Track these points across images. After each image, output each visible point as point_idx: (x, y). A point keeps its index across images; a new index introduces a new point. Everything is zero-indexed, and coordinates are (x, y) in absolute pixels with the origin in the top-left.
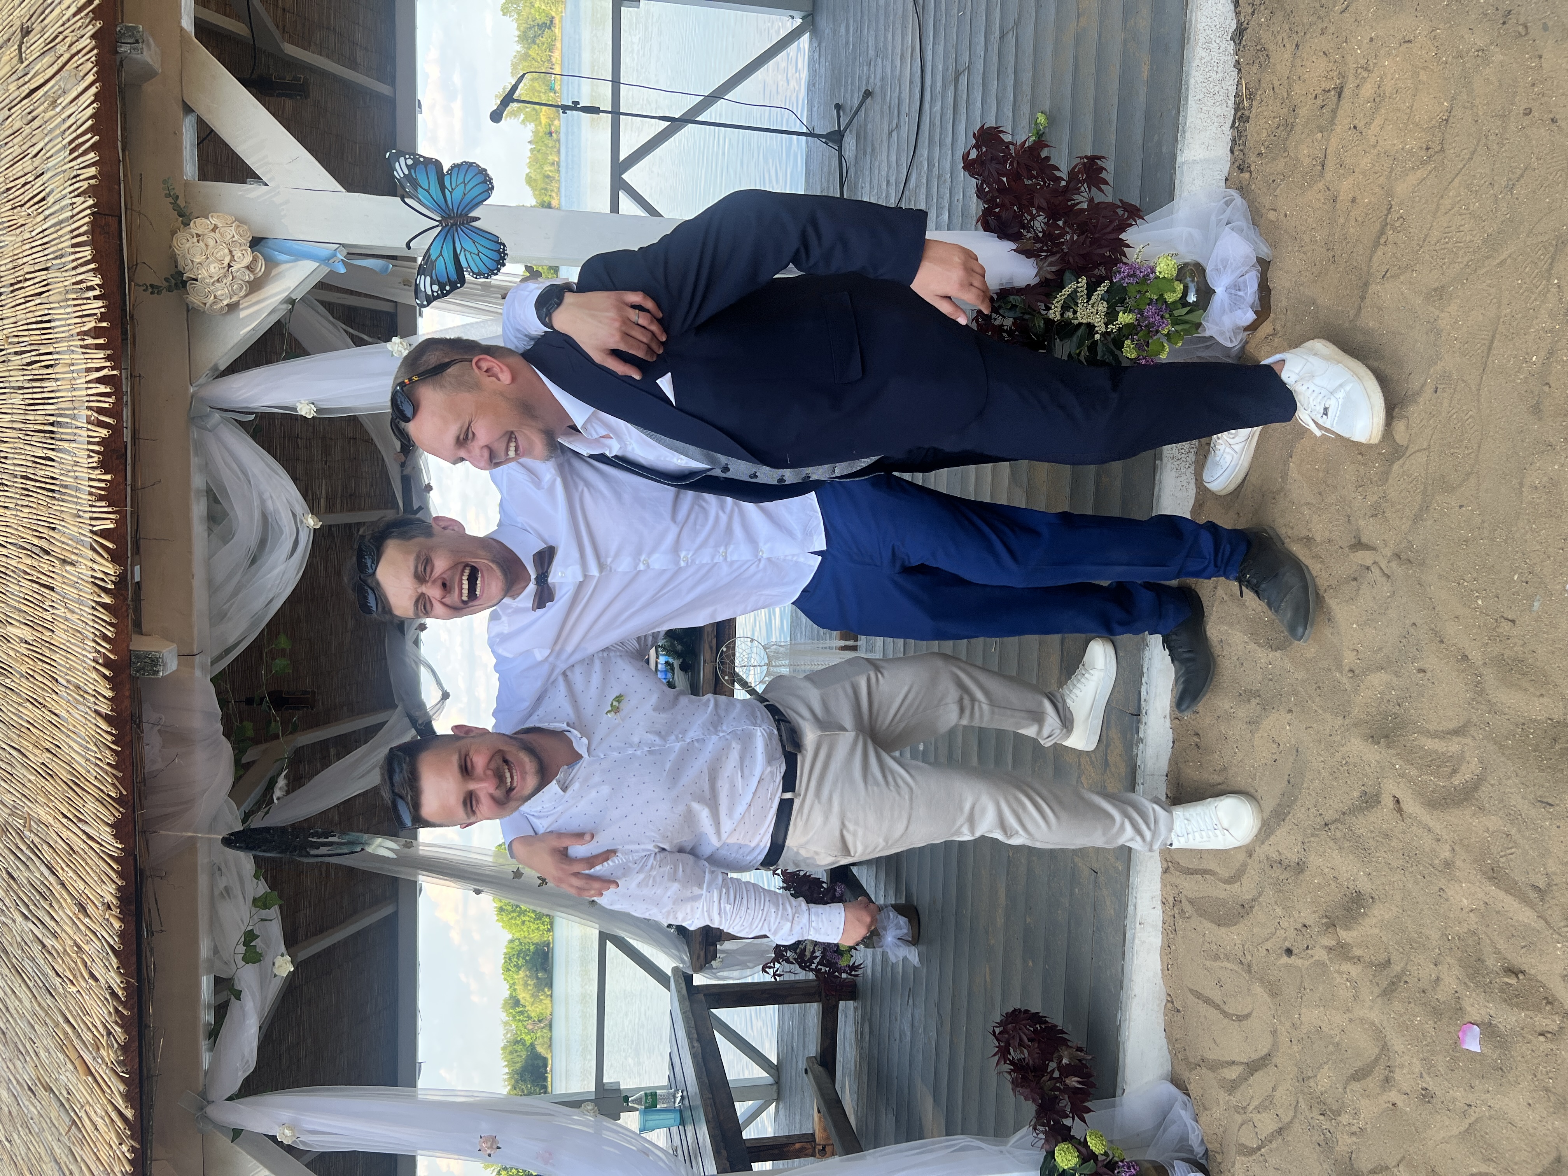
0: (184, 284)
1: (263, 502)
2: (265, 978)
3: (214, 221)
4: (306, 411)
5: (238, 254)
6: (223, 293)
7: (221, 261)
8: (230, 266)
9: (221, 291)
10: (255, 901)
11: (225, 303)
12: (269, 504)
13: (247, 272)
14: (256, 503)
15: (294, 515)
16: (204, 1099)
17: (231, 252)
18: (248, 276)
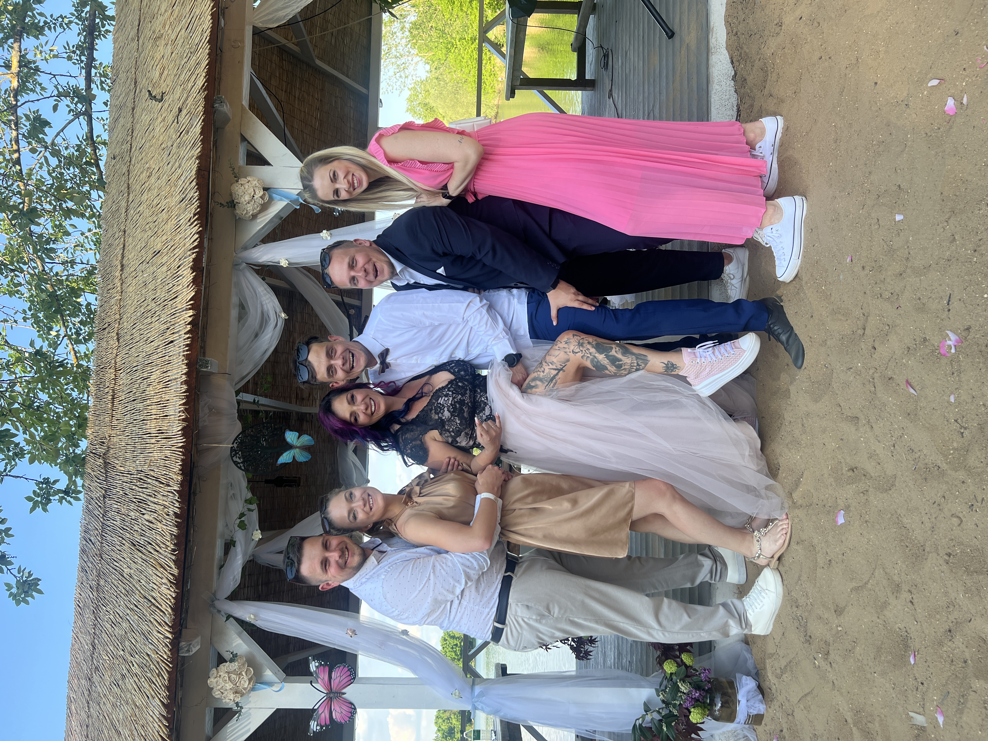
0: (235, 205)
1: (262, 306)
2: (248, 539)
3: (249, 178)
4: (284, 263)
5: (257, 192)
6: (251, 209)
7: (250, 194)
8: (253, 196)
9: (250, 207)
10: (246, 501)
11: (251, 213)
12: (265, 307)
13: (261, 199)
14: (259, 306)
15: (276, 313)
16: (214, 598)
17: (254, 190)
18: (261, 201)
